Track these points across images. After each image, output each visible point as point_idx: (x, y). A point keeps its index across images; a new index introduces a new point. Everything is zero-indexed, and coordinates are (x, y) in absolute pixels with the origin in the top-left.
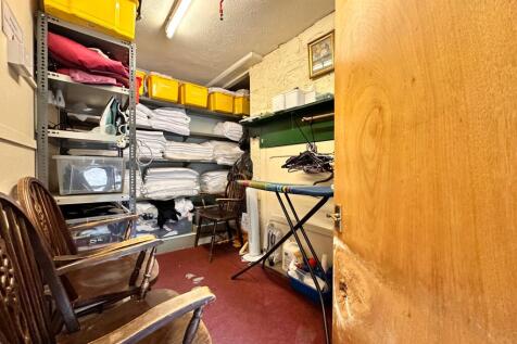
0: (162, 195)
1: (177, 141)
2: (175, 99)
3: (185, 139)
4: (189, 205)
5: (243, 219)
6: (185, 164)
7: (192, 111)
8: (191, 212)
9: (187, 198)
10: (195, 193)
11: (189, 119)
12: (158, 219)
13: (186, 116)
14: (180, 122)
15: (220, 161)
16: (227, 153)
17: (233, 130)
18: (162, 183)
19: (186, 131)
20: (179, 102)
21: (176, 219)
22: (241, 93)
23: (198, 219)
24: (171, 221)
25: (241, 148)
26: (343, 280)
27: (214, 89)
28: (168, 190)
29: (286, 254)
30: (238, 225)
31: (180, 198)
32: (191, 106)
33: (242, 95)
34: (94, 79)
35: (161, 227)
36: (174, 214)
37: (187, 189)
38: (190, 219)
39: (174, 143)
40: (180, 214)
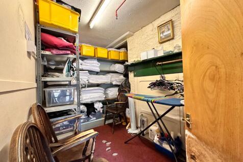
0: (89, 101)
1: (94, 74)
2: (93, 55)
3: (97, 73)
4: (101, 105)
5: (127, 111)
6: (98, 85)
7: (100, 60)
8: (102, 108)
9: (100, 101)
10: (103, 99)
11: (99, 64)
12: (87, 112)
13: (98, 63)
14: (95, 66)
15: (114, 83)
16: (117, 79)
17: (119, 68)
18: (88, 95)
19: (98, 70)
20: (95, 56)
21: (95, 112)
22: (123, 50)
23: (105, 111)
24: (93, 113)
25: (124, 76)
26: (193, 154)
27: (110, 49)
28: (91, 98)
29: (151, 130)
30: (125, 114)
31: (97, 101)
32: (100, 58)
33: (123, 51)
34: (61, 52)
35: (89, 116)
36: (94, 109)
37: (100, 97)
38: (101, 112)
39: (93, 76)
40: (97, 110)
